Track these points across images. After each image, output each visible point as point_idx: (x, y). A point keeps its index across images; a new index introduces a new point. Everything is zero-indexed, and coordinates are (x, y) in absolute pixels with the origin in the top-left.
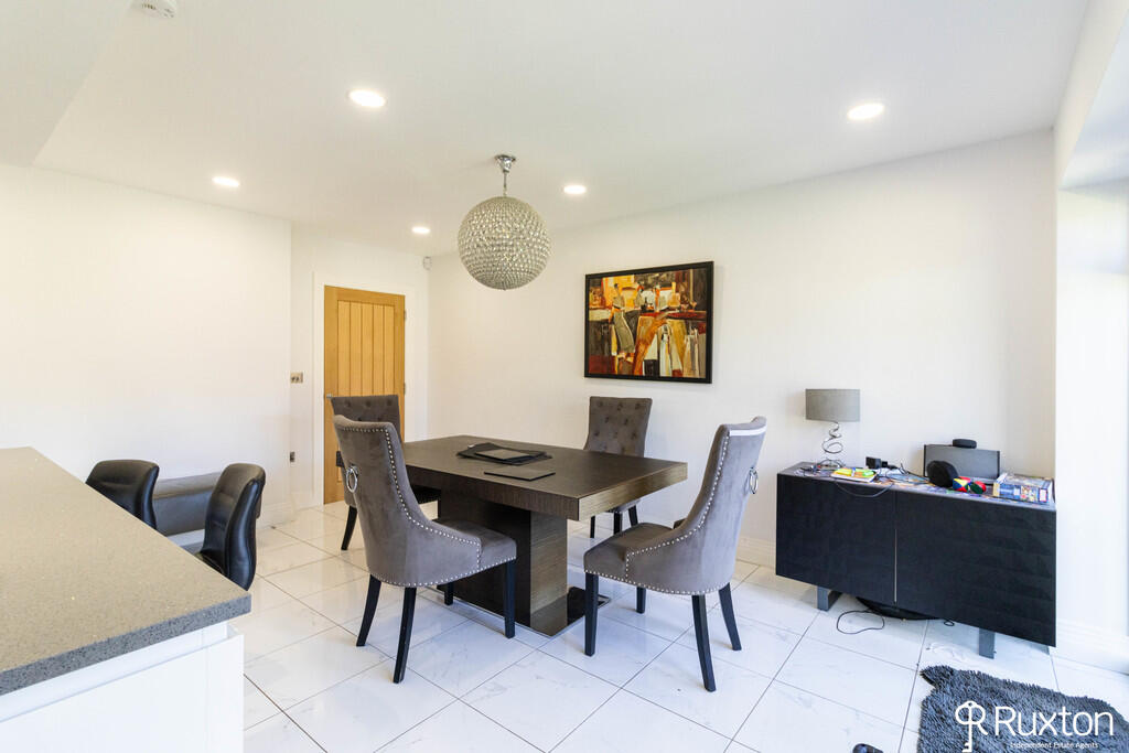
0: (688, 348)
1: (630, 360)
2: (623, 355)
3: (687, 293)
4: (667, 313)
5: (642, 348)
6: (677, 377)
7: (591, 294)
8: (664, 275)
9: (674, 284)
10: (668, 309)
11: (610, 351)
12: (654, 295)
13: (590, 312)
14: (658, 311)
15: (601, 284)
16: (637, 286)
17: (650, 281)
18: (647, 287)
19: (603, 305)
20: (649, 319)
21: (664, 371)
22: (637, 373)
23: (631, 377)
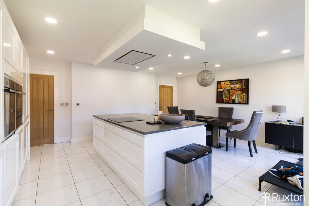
0: (243, 97)
1: (228, 99)
2: (226, 98)
3: (242, 85)
4: (237, 89)
5: (231, 97)
6: (240, 103)
7: (218, 86)
8: (237, 81)
9: (239, 83)
10: (238, 89)
11: (223, 97)
12: (234, 86)
13: (218, 89)
14: (235, 89)
15: (221, 83)
16: (230, 84)
17: (233, 83)
18: (232, 84)
19: (221, 88)
20: (233, 91)
21: (236, 102)
22: (229, 102)
23: (228, 103)
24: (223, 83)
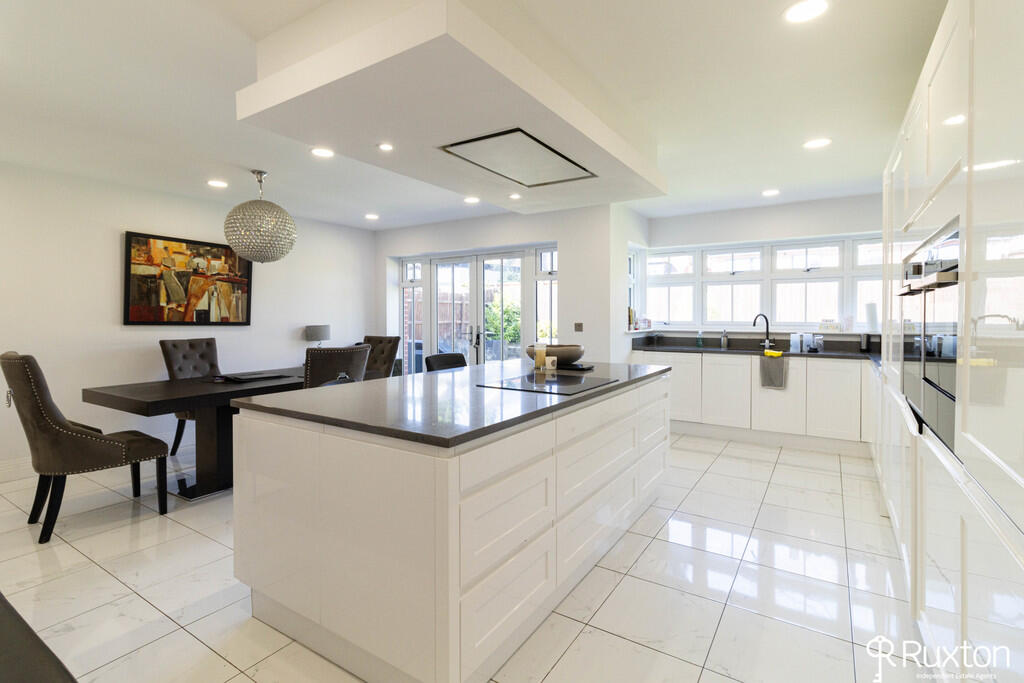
0: (234, 302)
1: (182, 309)
2: (174, 305)
3: (233, 265)
4: (217, 277)
5: (193, 301)
6: (224, 322)
7: (133, 251)
8: (215, 250)
9: (223, 258)
10: (218, 274)
11: (158, 302)
12: (206, 263)
13: (133, 266)
14: (209, 274)
15: (147, 244)
16: (189, 253)
17: (201, 251)
18: (199, 255)
19: (150, 261)
20: (201, 280)
21: (213, 318)
22: (187, 319)
23: (182, 322)
24: (160, 244)
